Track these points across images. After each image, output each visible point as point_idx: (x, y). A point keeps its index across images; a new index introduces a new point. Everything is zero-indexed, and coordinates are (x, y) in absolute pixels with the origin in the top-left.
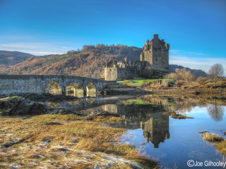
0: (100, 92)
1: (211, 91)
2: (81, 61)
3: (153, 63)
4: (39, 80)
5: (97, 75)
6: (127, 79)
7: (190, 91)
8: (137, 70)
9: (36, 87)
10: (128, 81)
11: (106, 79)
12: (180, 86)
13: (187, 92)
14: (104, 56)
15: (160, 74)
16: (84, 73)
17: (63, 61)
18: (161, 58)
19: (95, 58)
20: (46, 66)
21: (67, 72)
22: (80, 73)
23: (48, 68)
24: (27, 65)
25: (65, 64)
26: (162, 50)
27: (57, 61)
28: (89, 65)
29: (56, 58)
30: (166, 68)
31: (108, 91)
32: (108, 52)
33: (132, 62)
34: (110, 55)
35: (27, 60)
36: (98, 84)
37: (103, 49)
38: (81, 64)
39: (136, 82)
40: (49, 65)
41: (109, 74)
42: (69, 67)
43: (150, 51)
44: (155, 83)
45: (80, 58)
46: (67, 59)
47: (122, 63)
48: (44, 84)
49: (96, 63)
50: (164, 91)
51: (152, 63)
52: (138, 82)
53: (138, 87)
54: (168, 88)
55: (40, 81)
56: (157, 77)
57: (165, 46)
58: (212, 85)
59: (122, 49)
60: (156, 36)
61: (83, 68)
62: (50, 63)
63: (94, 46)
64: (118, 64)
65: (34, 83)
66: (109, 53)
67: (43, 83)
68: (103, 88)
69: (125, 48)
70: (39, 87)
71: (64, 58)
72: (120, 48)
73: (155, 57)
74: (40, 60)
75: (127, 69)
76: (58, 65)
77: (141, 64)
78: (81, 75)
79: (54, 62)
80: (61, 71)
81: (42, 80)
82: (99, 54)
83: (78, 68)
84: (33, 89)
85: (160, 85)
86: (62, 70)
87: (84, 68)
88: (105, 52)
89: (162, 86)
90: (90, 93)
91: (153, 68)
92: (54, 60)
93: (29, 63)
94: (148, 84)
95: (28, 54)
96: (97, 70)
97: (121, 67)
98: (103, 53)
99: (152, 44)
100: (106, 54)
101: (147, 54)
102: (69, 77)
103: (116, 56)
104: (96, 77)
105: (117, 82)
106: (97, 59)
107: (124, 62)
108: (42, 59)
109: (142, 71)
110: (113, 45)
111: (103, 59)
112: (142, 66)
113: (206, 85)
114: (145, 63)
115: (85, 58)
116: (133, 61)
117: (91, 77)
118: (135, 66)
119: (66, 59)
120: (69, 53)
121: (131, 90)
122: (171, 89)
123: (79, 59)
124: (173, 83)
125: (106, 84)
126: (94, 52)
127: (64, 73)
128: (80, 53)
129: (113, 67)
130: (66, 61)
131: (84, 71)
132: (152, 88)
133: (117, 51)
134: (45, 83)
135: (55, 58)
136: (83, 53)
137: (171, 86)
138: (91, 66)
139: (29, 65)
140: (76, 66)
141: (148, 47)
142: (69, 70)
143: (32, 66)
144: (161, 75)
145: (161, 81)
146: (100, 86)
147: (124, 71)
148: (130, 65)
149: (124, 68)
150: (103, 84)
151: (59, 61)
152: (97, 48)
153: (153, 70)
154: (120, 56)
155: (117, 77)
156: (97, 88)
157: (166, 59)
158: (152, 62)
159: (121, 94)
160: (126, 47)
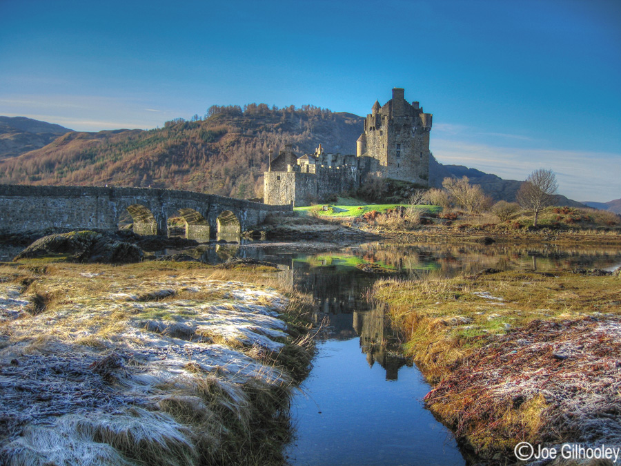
0: (251, 232)
1: (525, 237)
2: (202, 149)
3: (390, 164)
4: (104, 200)
5: (244, 188)
6: (320, 202)
7: (471, 236)
8: (346, 180)
9: (97, 218)
10: (321, 206)
11: (266, 202)
12: (449, 224)
13: (465, 238)
14: (267, 137)
15: (405, 190)
16: (210, 183)
17: (154, 147)
18: (408, 150)
19: (242, 141)
20: (107, 161)
21: (162, 180)
22: (199, 183)
23: (111, 167)
24: (53, 157)
25: (159, 156)
26: (414, 129)
27: (138, 148)
28: (223, 160)
29: (134, 139)
30: (420, 177)
31: (270, 231)
32: (278, 127)
33: (334, 158)
34: (282, 133)
35: (54, 142)
36: (245, 214)
37: (264, 117)
38: (202, 157)
39: (340, 211)
40: (114, 159)
41: (275, 187)
42: (170, 165)
43: (381, 132)
44: (388, 213)
45: (199, 141)
46: (163, 143)
47: (310, 160)
48: (115, 210)
49: (243, 157)
50: (408, 234)
51: (386, 163)
52: (347, 211)
53: (345, 221)
54: (420, 228)
55: (107, 202)
56: (397, 197)
57: (420, 118)
58: (527, 222)
59: (316, 118)
60: (398, 93)
61: (208, 169)
62: (118, 152)
63: (240, 109)
64: (299, 161)
65: (93, 206)
66: (280, 130)
67: (113, 207)
68: (258, 222)
69: (323, 117)
70: (103, 216)
71: (156, 139)
72: (310, 117)
73: (394, 148)
74: (89, 145)
75: (322, 177)
76: (138, 158)
77: (359, 163)
78: (202, 187)
79: (128, 151)
80: (148, 175)
81: (111, 200)
82: (251, 131)
83: (193, 168)
84: (90, 221)
85: (399, 220)
86: (151, 173)
87: (210, 168)
88: (269, 125)
89: (406, 221)
90: (225, 235)
91: (387, 176)
92: (127, 146)
93: (58, 152)
94: (370, 216)
95: (54, 125)
96: (245, 174)
97: (305, 171)
98: (263, 129)
99: (388, 114)
100: (272, 131)
101: (375, 138)
102: (174, 194)
103: (298, 138)
104: (243, 194)
105: (295, 209)
106: (247, 146)
107: (314, 157)
108: (95, 140)
109: (360, 182)
110: (292, 107)
111: (262, 145)
112: (361, 169)
113: (513, 221)
114: (369, 162)
115: (213, 141)
116: (336, 157)
117: (228, 195)
118: (341, 170)
119: (161, 142)
120: (170, 126)
121: (328, 229)
122: (427, 229)
123: (198, 144)
124: (434, 216)
125: (265, 212)
126: (238, 124)
127: (156, 181)
128: (199, 126)
129: (285, 170)
130: (160, 148)
131: (211, 178)
132: (380, 225)
133: (303, 124)
134: (117, 207)
135: (130, 139)
136: (208, 129)
137: (428, 223)
138: (230, 164)
139: (60, 157)
140: (187, 162)
141: (377, 121)
142: (168, 173)
143: (66, 160)
144: (406, 193)
145: (403, 208)
146: (250, 219)
147: (313, 182)
148: (330, 167)
149: (314, 172)
150: (258, 213)
151: (141, 147)
152: (248, 115)
153: (389, 180)
154: (309, 138)
155: (294, 196)
156: (244, 223)
157: (421, 153)
158: (386, 159)
159: (303, 239)
160: (328, 113)
